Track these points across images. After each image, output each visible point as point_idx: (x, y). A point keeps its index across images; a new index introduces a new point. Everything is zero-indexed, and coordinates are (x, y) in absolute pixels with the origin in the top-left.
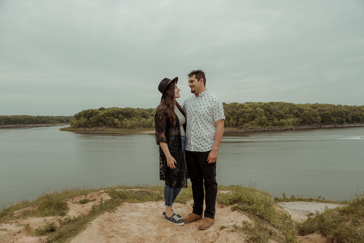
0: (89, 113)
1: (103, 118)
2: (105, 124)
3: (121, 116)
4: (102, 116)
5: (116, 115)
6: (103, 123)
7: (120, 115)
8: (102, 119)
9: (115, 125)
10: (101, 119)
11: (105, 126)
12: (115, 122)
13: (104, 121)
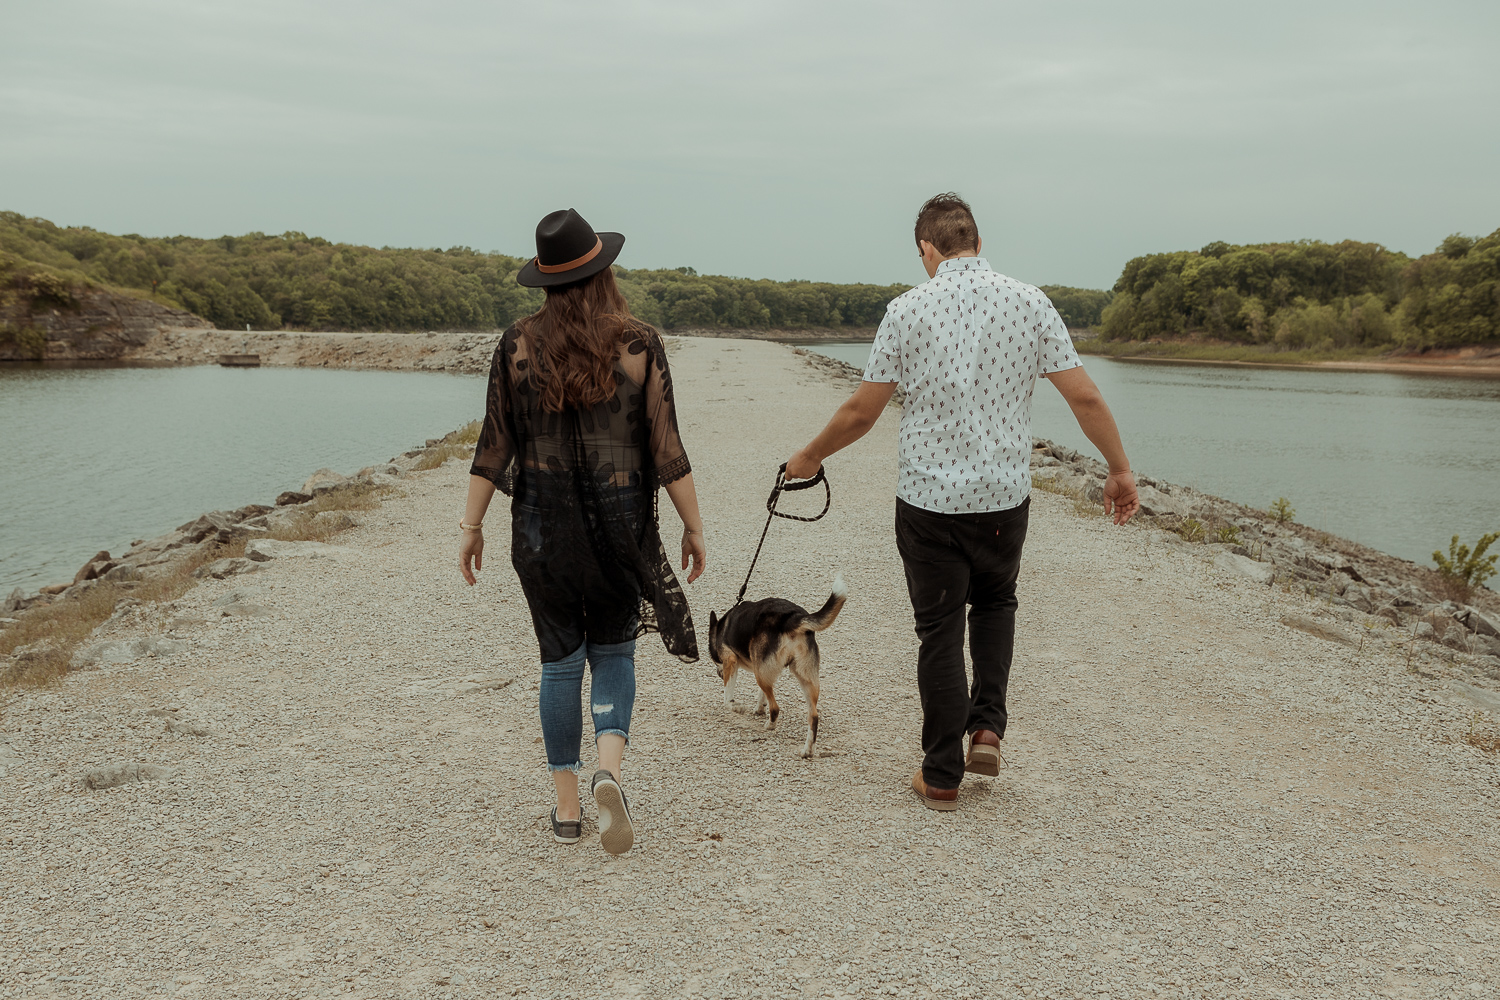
0: (1145, 272)
1: (1191, 293)
2: (1200, 320)
3: (1281, 284)
4: (1192, 285)
5: (1262, 278)
6: (1192, 318)
7: (1276, 281)
8: (1191, 297)
9: (1237, 330)
10: (1184, 300)
11: (1199, 331)
12: (1240, 314)
13: (1197, 310)
